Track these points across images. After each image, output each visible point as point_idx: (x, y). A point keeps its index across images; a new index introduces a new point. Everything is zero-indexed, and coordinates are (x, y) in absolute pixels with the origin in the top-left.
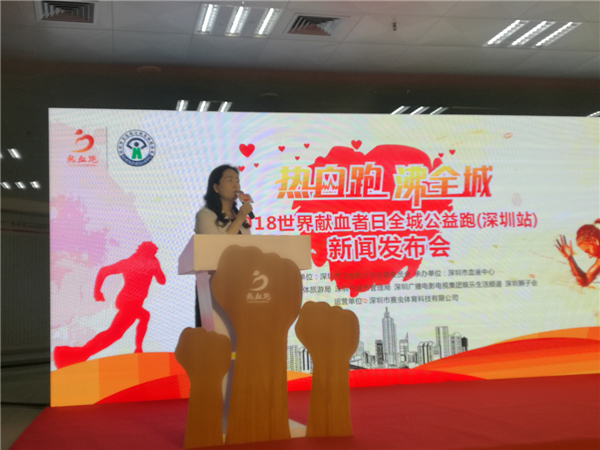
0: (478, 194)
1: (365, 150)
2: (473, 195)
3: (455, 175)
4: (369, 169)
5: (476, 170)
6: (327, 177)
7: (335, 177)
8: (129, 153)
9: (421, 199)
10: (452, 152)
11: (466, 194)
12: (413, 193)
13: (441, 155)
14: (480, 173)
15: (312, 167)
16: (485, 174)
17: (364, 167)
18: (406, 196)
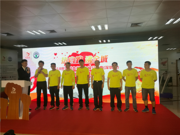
0: (104, 62)
1: (79, 53)
2: (103, 62)
3: (99, 58)
4: (80, 57)
5: (104, 57)
6: (71, 59)
7: (73, 59)
8: (35, 56)
9: (91, 63)
10: (98, 53)
11: (102, 62)
12: (89, 62)
13: (96, 53)
14: (105, 57)
15: (68, 57)
16: (106, 57)
17: (79, 57)
18: (88, 63)
